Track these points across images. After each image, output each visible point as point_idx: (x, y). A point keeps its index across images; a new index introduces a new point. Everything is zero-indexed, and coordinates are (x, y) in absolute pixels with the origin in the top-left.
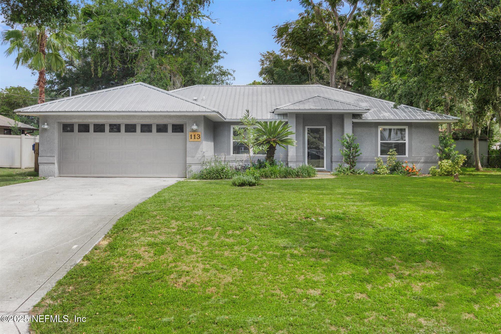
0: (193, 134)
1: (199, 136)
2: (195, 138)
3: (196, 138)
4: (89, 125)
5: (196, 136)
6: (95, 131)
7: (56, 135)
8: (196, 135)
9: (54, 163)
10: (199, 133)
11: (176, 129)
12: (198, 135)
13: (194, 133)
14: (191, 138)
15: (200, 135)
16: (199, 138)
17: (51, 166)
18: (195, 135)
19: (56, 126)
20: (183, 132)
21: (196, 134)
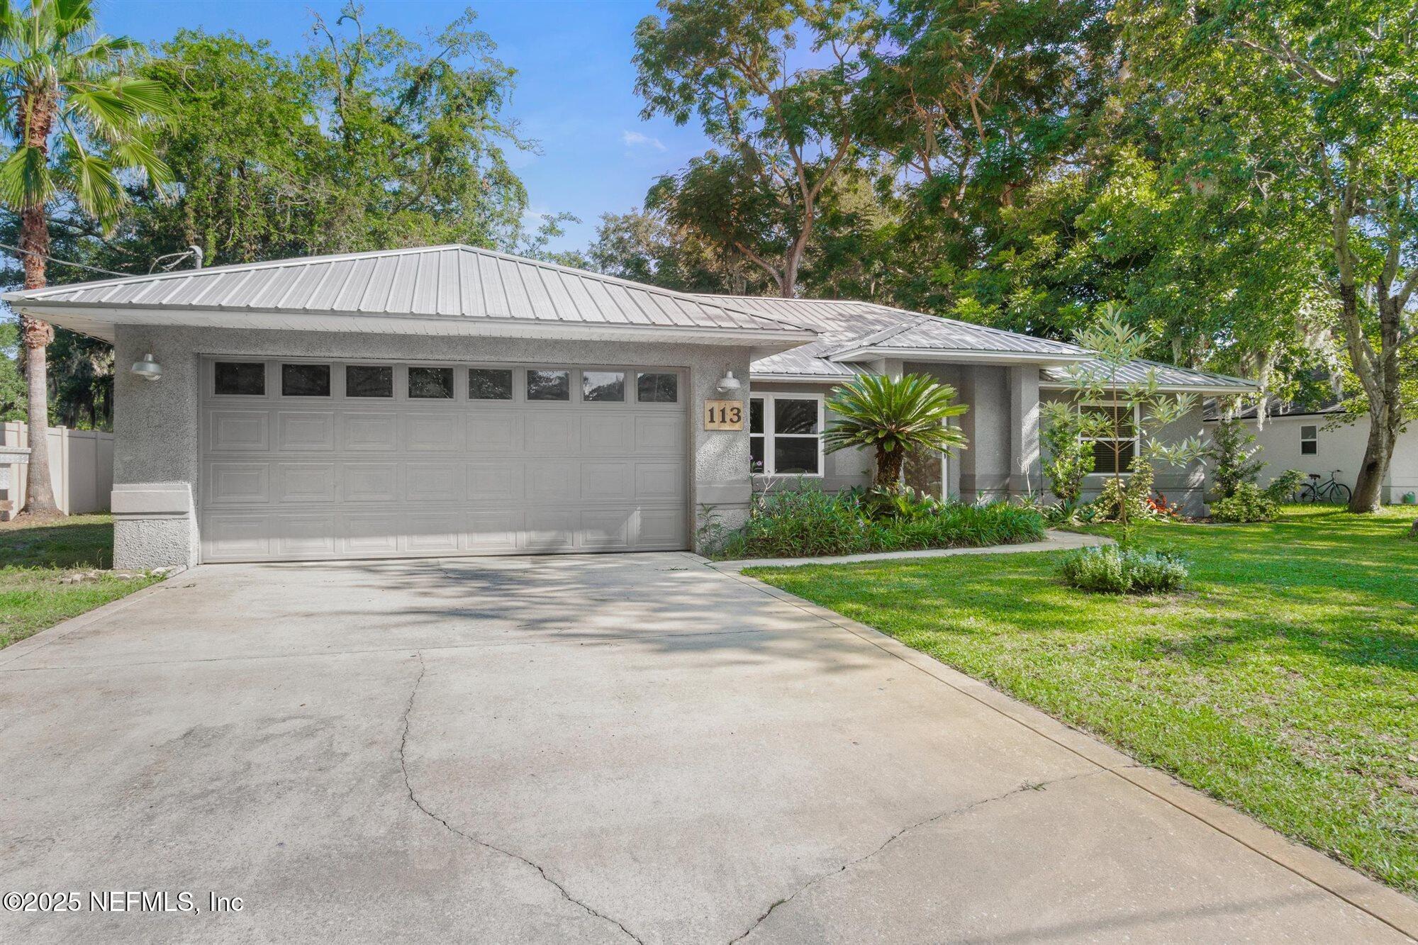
0: (717, 406)
1: (737, 414)
2: (723, 421)
3: (727, 419)
4: (328, 367)
5: (729, 415)
6: (351, 392)
7: (190, 402)
8: (728, 411)
9: (183, 513)
10: (736, 404)
11: (647, 390)
12: (735, 411)
13: (723, 404)
14: (712, 421)
15: (739, 411)
16: (735, 418)
17: (172, 525)
18: (723, 411)
19: (189, 368)
20: (674, 399)
21: (728, 405)
